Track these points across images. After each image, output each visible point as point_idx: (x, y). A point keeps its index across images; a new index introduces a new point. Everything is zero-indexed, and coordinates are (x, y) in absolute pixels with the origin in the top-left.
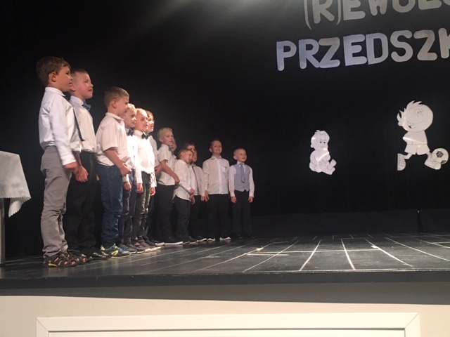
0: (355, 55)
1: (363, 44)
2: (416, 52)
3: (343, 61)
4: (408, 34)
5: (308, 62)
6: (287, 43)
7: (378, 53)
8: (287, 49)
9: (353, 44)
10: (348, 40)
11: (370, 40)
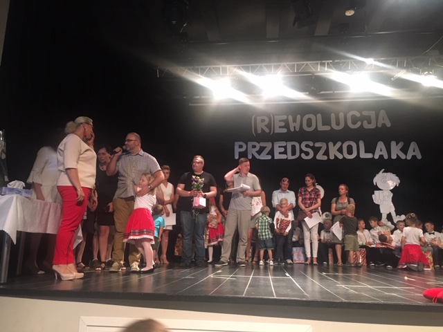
0: (280, 153)
1: (285, 147)
2: (315, 154)
3: (273, 156)
4: (311, 144)
5: (253, 155)
6: (241, 143)
7: (294, 153)
8: (241, 147)
9: (279, 147)
10: (277, 145)
11: (289, 145)
